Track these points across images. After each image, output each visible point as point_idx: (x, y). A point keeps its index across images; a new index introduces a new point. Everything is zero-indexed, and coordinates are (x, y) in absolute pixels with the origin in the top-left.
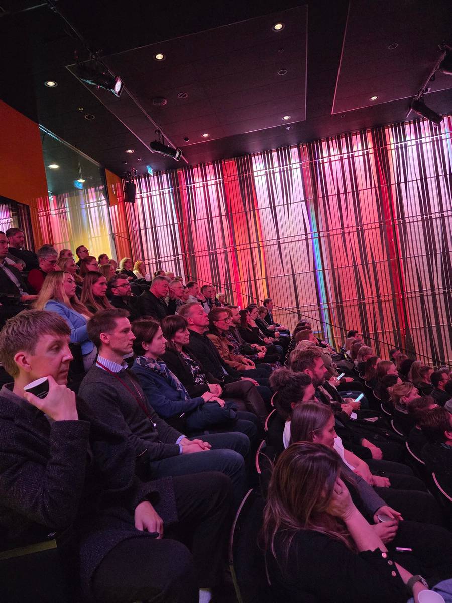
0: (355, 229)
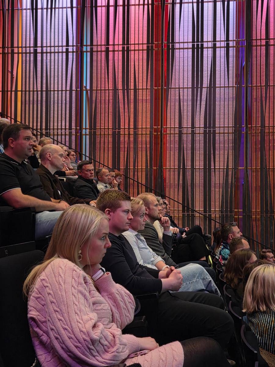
0: (121, 48)
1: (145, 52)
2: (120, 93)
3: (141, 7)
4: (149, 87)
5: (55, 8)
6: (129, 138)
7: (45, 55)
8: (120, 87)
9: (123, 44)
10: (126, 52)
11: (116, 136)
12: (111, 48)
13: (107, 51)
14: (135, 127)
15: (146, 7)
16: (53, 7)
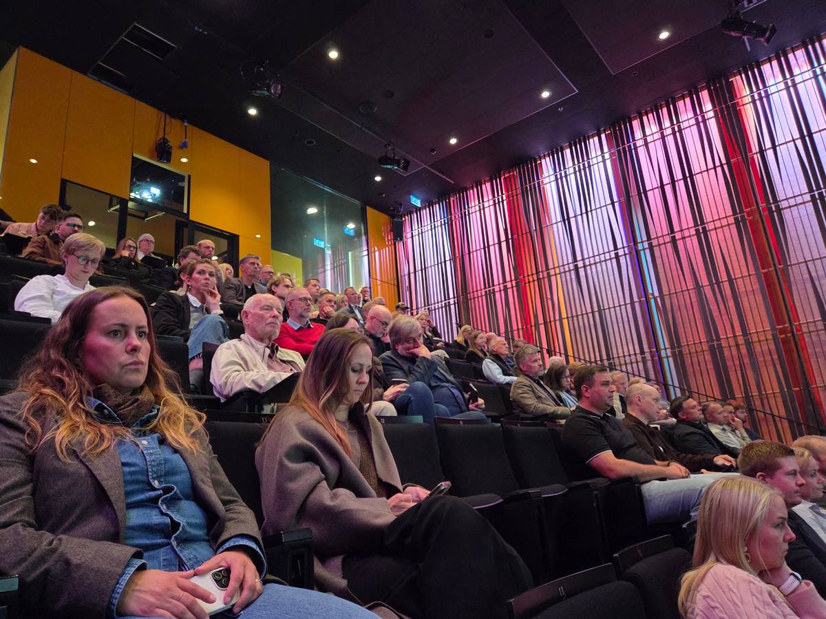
0: (693, 232)
1: (733, 228)
2: (708, 291)
3: (712, 172)
4: (752, 272)
5: (591, 211)
6: (739, 350)
7: (588, 268)
8: (705, 282)
9: (696, 225)
10: (702, 234)
11: (716, 352)
12: (678, 236)
13: (674, 240)
14: (745, 333)
15: (719, 170)
16: (589, 209)
